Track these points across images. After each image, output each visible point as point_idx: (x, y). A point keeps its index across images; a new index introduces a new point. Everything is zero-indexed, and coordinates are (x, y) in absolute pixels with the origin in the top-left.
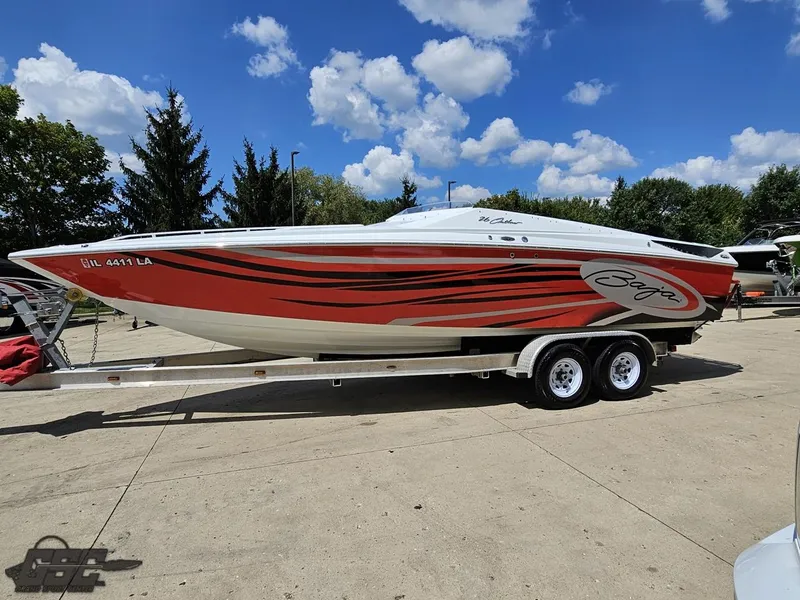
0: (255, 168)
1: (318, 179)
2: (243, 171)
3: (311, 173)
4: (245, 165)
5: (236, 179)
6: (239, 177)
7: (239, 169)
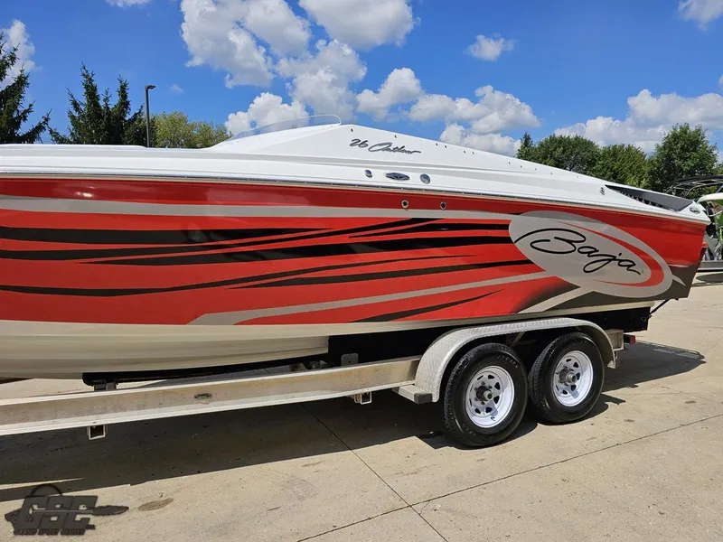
0: (97, 105)
1: (193, 127)
2: (82, 107)
3: (183, 120)
4: (82, 99)
5: (73, 117)
6: (76, 115)
7: (76, 105)
